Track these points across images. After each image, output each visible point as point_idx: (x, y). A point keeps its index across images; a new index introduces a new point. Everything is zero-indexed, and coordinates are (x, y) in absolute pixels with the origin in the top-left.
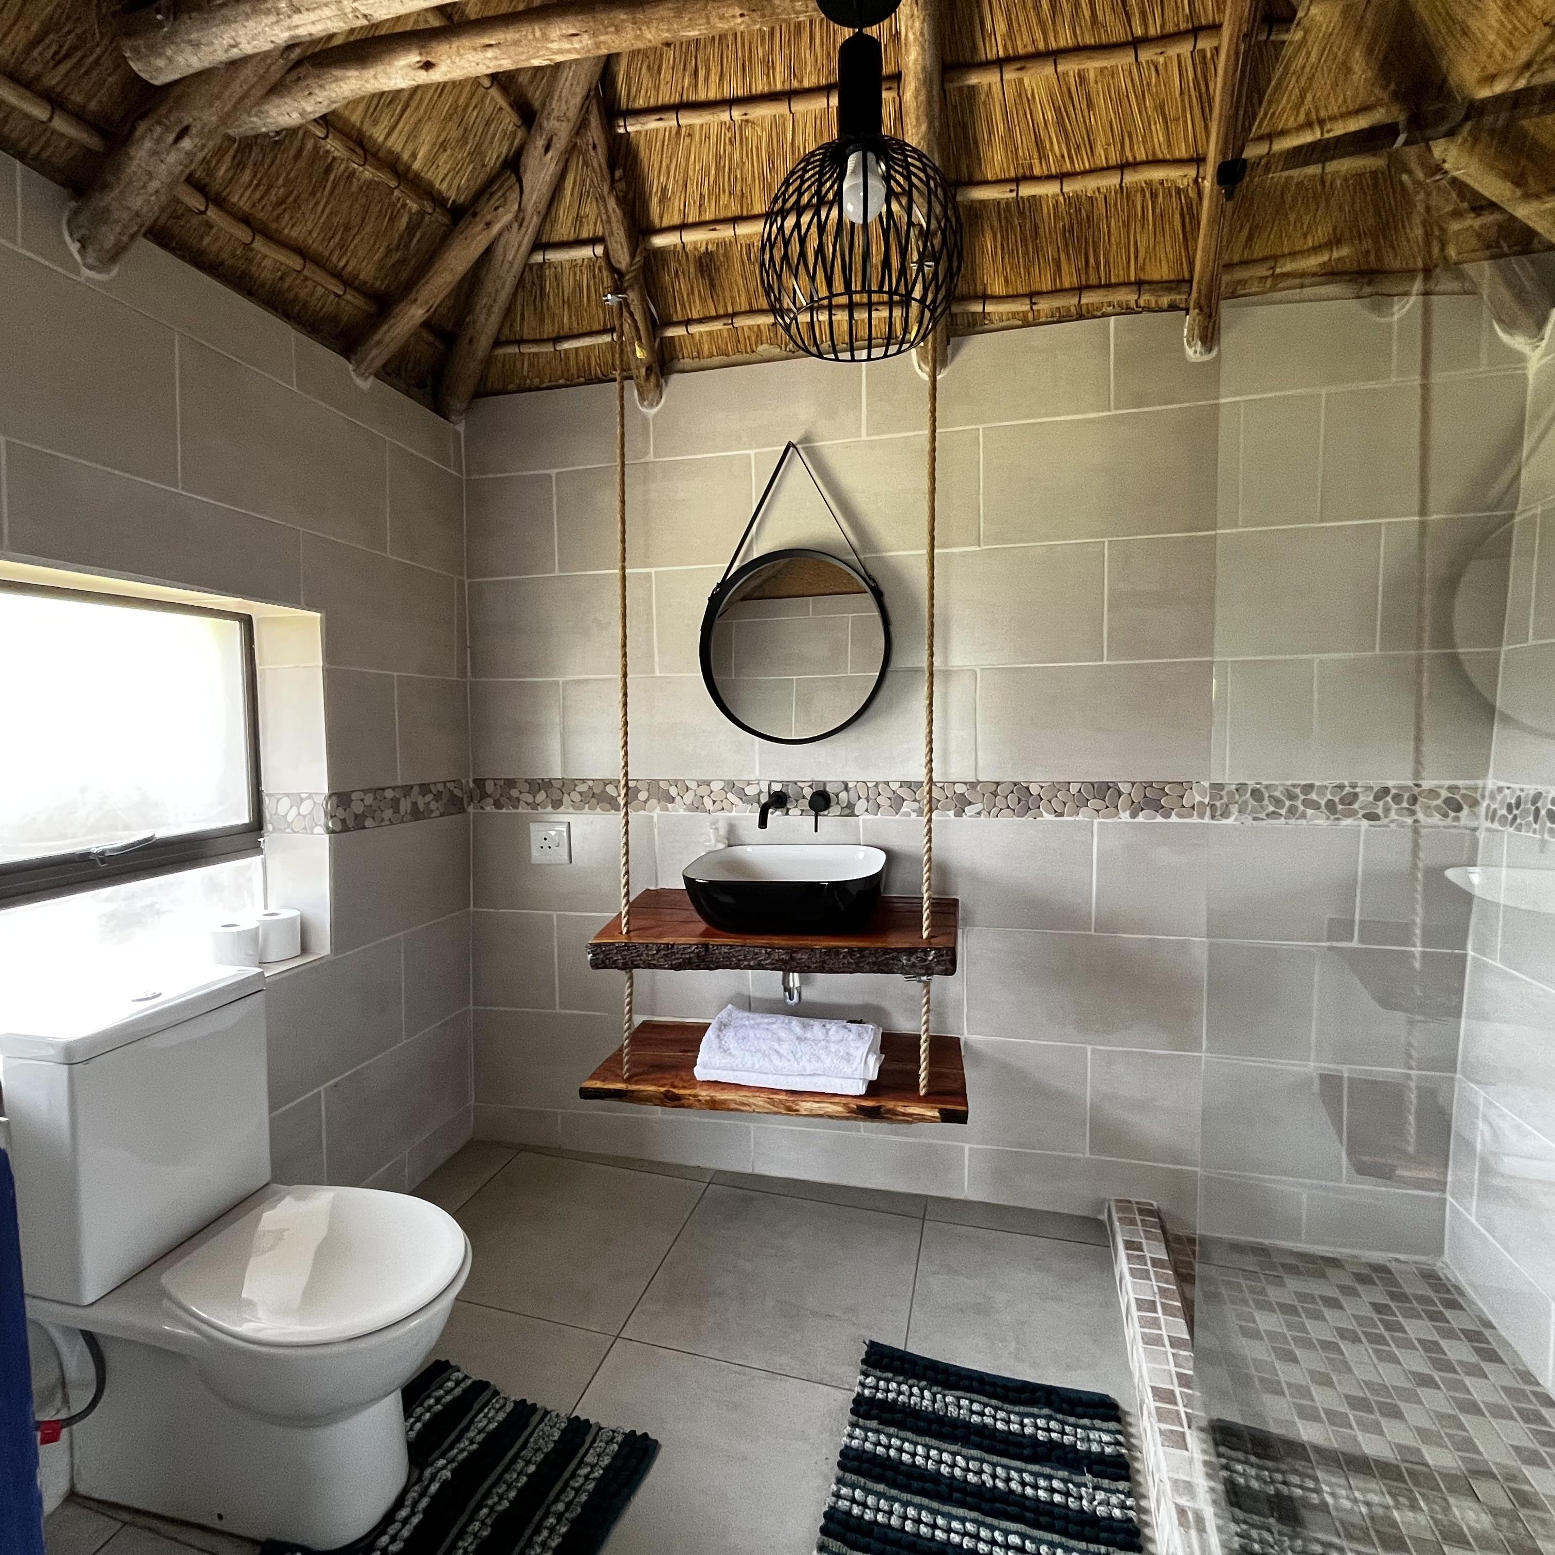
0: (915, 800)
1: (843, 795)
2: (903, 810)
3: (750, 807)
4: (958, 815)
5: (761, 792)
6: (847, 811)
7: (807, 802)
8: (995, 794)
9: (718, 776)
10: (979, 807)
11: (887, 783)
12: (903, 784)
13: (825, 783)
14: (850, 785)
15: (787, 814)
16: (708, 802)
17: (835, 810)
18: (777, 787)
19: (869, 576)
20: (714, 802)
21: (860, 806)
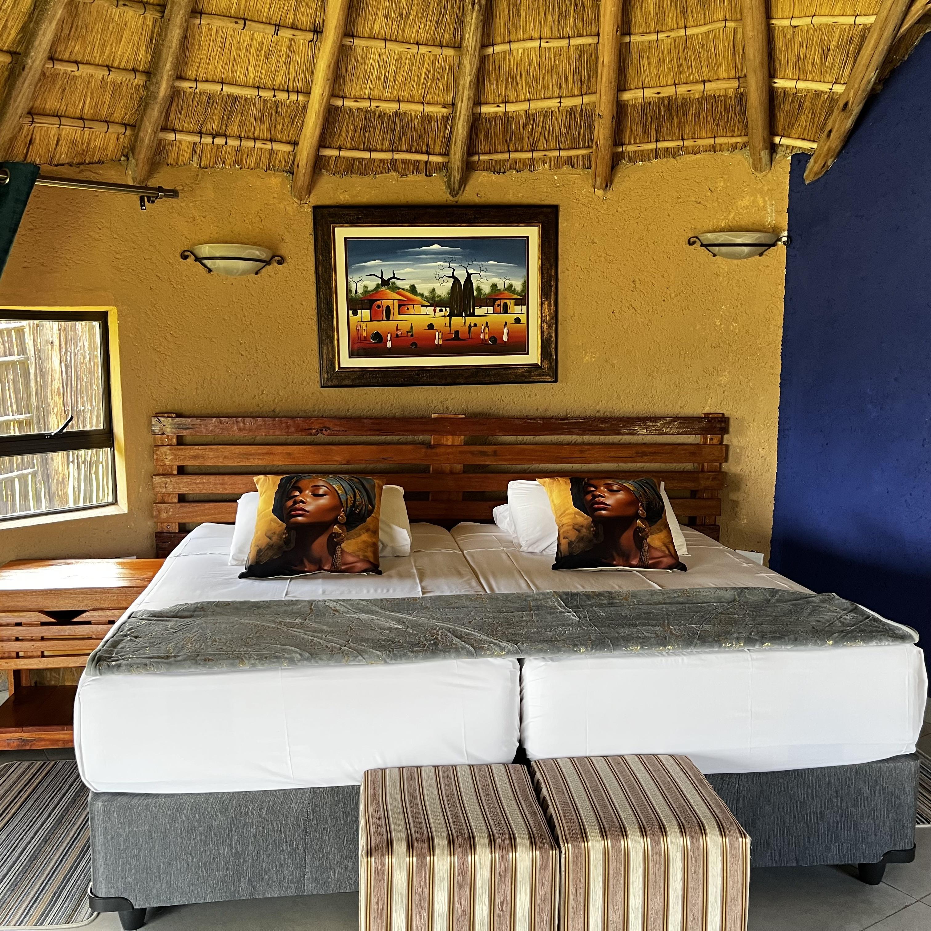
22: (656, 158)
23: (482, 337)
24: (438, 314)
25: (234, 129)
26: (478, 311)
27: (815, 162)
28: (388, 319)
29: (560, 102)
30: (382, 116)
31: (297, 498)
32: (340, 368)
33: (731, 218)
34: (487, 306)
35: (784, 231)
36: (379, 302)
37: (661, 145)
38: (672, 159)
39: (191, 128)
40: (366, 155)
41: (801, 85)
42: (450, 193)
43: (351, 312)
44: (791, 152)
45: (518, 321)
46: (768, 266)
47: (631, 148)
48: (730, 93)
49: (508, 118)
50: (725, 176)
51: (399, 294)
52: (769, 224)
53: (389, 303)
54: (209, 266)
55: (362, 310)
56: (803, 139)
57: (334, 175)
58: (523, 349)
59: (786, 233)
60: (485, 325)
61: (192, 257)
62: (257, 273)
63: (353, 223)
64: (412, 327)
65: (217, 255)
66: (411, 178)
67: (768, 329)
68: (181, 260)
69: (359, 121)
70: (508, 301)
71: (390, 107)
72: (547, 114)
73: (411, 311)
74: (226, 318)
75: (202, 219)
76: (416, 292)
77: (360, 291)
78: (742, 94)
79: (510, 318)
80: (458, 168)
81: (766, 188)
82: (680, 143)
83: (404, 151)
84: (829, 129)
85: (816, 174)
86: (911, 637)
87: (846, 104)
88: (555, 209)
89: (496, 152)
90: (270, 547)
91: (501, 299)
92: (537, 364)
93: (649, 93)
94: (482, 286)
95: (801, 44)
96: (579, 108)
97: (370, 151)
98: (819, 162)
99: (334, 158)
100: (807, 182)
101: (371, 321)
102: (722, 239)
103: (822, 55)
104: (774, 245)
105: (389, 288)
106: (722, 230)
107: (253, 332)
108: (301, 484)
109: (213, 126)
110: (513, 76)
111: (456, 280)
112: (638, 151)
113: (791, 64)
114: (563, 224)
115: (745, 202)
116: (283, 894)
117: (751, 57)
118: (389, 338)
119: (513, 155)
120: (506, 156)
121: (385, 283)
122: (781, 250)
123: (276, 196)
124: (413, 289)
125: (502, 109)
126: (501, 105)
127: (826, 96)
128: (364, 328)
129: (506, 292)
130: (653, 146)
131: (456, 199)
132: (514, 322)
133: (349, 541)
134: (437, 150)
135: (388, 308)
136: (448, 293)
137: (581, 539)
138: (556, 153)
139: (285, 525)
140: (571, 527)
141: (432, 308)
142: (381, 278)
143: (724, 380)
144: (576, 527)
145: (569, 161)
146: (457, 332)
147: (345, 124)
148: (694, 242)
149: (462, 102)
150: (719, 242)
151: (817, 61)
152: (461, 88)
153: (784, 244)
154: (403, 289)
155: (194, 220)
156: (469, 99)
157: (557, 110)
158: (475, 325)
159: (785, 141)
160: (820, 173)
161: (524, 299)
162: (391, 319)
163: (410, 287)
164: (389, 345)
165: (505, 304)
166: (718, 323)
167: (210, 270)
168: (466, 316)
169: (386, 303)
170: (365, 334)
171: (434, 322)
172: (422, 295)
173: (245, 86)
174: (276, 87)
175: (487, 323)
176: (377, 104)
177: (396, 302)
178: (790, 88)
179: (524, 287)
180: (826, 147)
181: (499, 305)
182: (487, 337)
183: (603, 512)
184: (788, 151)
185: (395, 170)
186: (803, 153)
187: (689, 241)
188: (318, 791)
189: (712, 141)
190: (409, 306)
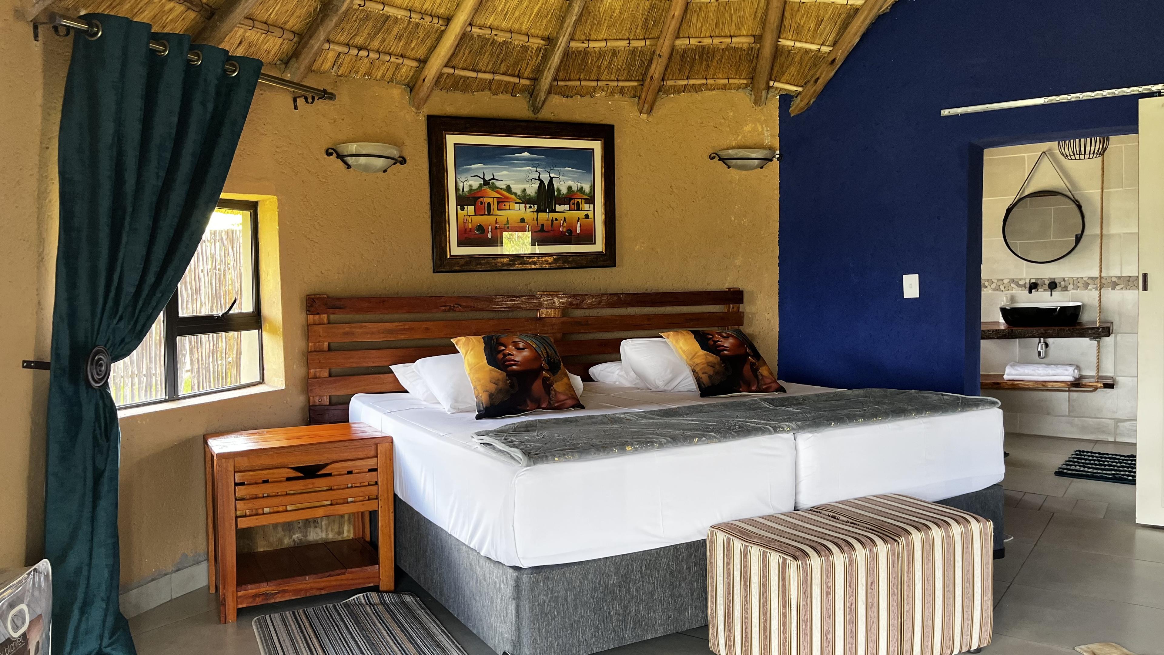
0: (1094, 284)
1: (1063, 283)
2: (1089, 288)
3: (1021, 289)
4: (1112, 289)
5: (1026, 283)
6: (1065, 289)
7: (1047, 286)
8: (1129, 281)
9: (1006, 278)
10: (1122, 286)
11: (1082, 278)
12: (1089, 278)
13: (1054, 279)
14: (1066, 279)
15: (1038, 291)
16: (1002, 287)
17: (1059, 288)
18: (1033, 281)
19: (1076, 200)
20: (1005, 287)
21: (1070, 287)
22: (684, 92)
23: (561, 230)
24: (528, 210)
25: (375, 44)
26: (558, 208)
27: (801, 101)
28: (489, 214)
29: (629, 43)
30: (494, 42)
31: (504, 352)
32: (451, 255)
33: (739, 139)
34: (565, 204)
35: (777, 150)
36: (482, 199)
37: (691, 82)
38: (695, 93)
39: (341, 40)
40: (473, 74)
41: (798, 45)
42: (533, 111)
43: (459, 207)
44: (779, 93)
45: (587, 216)
46: (767, 176)
47: (670, 83)
48: (745, 46)
49: (586, 53)
50: (733, 108)
51: (497, 192)
52: (766, 145)
53: (490, 200)
54: (350, 163)
55: (468, 205)
56: (789, 84)
57: (441, 90)
58: (590, 239)
59: (778, 152)
60: (563, 220)
61: (335, 154)
62: (385, 171)
63: (462, 131)
64: (508, 220)
65: (364, 152)
66: (501, 96)
67: (769, 223)
68: (326, 156)
69: (477, 45)
70: (580, 201)
71: (501, 37)
72: (615, 53)
73: (507, 207)
74: (361, 209)
75: (341, 121)
76: (511, 191)
77: (466, 189)
78: (752, 48)
79: (581, 214)
80: (546, 90)
81: (763, 118)
82: (705, 81)
83: (501, 74)
84: (817, 76)
85: (801, 109)
86: (997, 403)
87: (834, 60)
88: (612, 127)
89: (570, 80)
90: (499, 391)
91: (575, 199)
92: (602, 252)
93: (694, 42)
94: (561, 188)
95: (803, 16)
96: (639, 49)
97: (477, 71)
98: (805, 100)
99: (445, 76)
100: (792, 115)
101: (475, 215)
102: (742, 154)
103: (816, 25)
104: (771, 160)
105: (490, 188)
106: (733, 148)
107: (381, 223)
108: (503, 340)
109: (359, 40)
110: (599, 19)
111: (542, 182)
112: (675, 86)
113: (792, 29)
114: (617, 141)
115: (748, 128)
116: (654, 636)
117: (772, 21)
118: (490, 230)
119: (583, 83)
120: (577, 83)
121: (486, 183)
122: (775, 165)
123: (397, 105)
124: (508, 189)
125: (586, 45)
126: (585, 42)
127: (813, 54)
128: (470, 221)
129: (579, 193)
130: (685, 82)
131: (536, 116)
132: (584, 217)
133: (558, 383)
134: (526, 75)
135: (489, 204)
136: (536, 193)
137: (717, 373)
138: (615, 84)
139: (505, 374)
140: (705, 365)
141: (524, 205)
142: (483, 179)
143: (738, 262)
144: (710, 365)
145: (622, 91)
146: (542, 225)
147: (464, 47)
148: (714, 158)
149: (564, 36)
150: (738, 156)
151: (812, 28)
152: (566, 25)
153: (778, 160)
154: (501, 189)
155: (334, 122)
156: (570, 34)
157: (623, 49)
158: (556, 220)
159: (777, 84)
160: (804, 108)
161: (591, 199)
162: (491, 214)
163: (507, 187)
164: (490, 236)
165: (578, 202)
166: (733, 219)
167: (349, 166)
168: (550, 212)
169: (487, 200)
170: (470, 226)
171: (525, 217)
172: (515, 194)
173: (400, 8)
174: (423, 11)
175: (565, 218)
176: (496, 33)
177: (495, 199)
178: (788, 46)
179: (591, 189)
180: (813, 89)
181: (573, 204)
182: (565, 230)
183: (726, 352)
184: (776, 92)
185: (490, 89)
186: (787, 94)
187: (710, 156)
188: (678, 547)
189: (726, 81)
190: (505, 203)
